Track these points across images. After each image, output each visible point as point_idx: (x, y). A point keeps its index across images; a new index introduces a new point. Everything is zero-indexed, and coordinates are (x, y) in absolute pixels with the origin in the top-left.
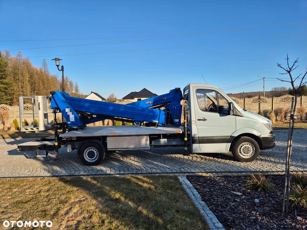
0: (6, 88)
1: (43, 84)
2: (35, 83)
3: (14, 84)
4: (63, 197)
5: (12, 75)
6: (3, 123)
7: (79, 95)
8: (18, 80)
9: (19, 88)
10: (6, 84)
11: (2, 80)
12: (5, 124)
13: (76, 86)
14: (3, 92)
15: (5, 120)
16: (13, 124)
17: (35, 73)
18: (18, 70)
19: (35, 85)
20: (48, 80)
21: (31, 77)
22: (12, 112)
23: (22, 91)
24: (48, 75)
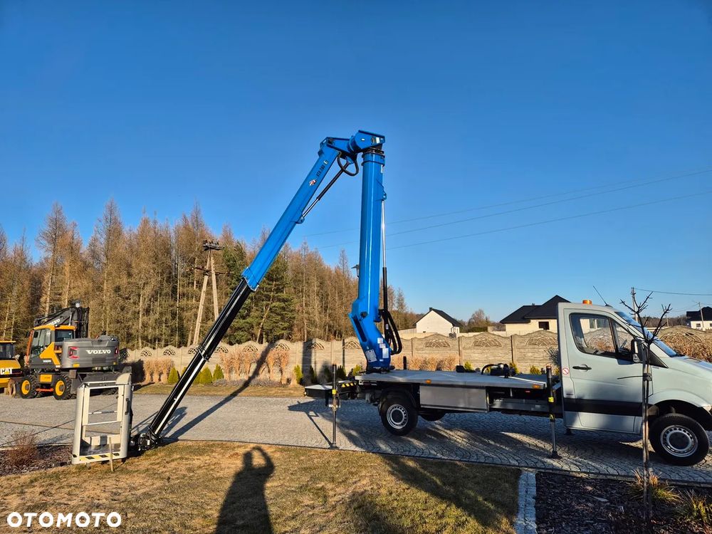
0: (283, 309)
1: (341, 297)
2: (328, 295)
3: (295, 300)
4: (354, 470)
5: (292, 284)
6: (281, 371)
7: (406, 314)
8: (302, 291)
9: (302, 306)
10: (284, 301)
11: (279, 294)
12: (284, 373)
13: (400, 295)
14: (278, 314)
15: (283, 366)
16: (295, 374)
17: (327, 278)
18: (302, 274)
19: (327, 299)
20: (349, 288)
21: (322, 284)
22: (293, 353)
23: (307, 313)
24: (348, 279)
